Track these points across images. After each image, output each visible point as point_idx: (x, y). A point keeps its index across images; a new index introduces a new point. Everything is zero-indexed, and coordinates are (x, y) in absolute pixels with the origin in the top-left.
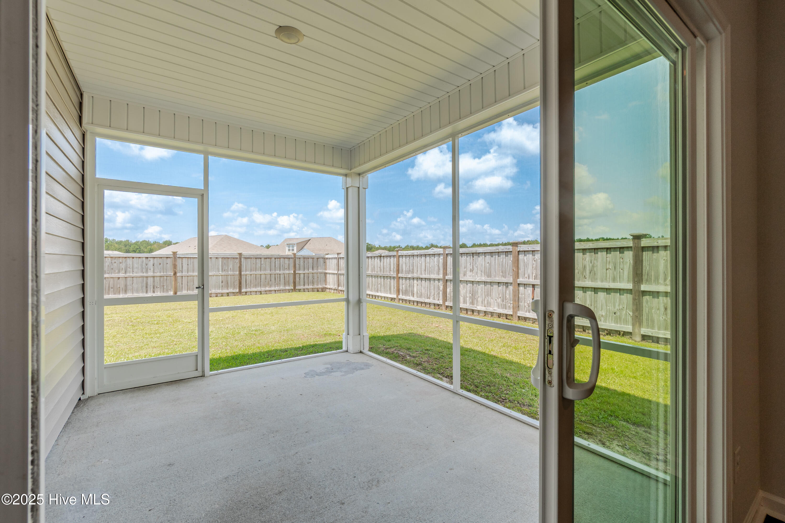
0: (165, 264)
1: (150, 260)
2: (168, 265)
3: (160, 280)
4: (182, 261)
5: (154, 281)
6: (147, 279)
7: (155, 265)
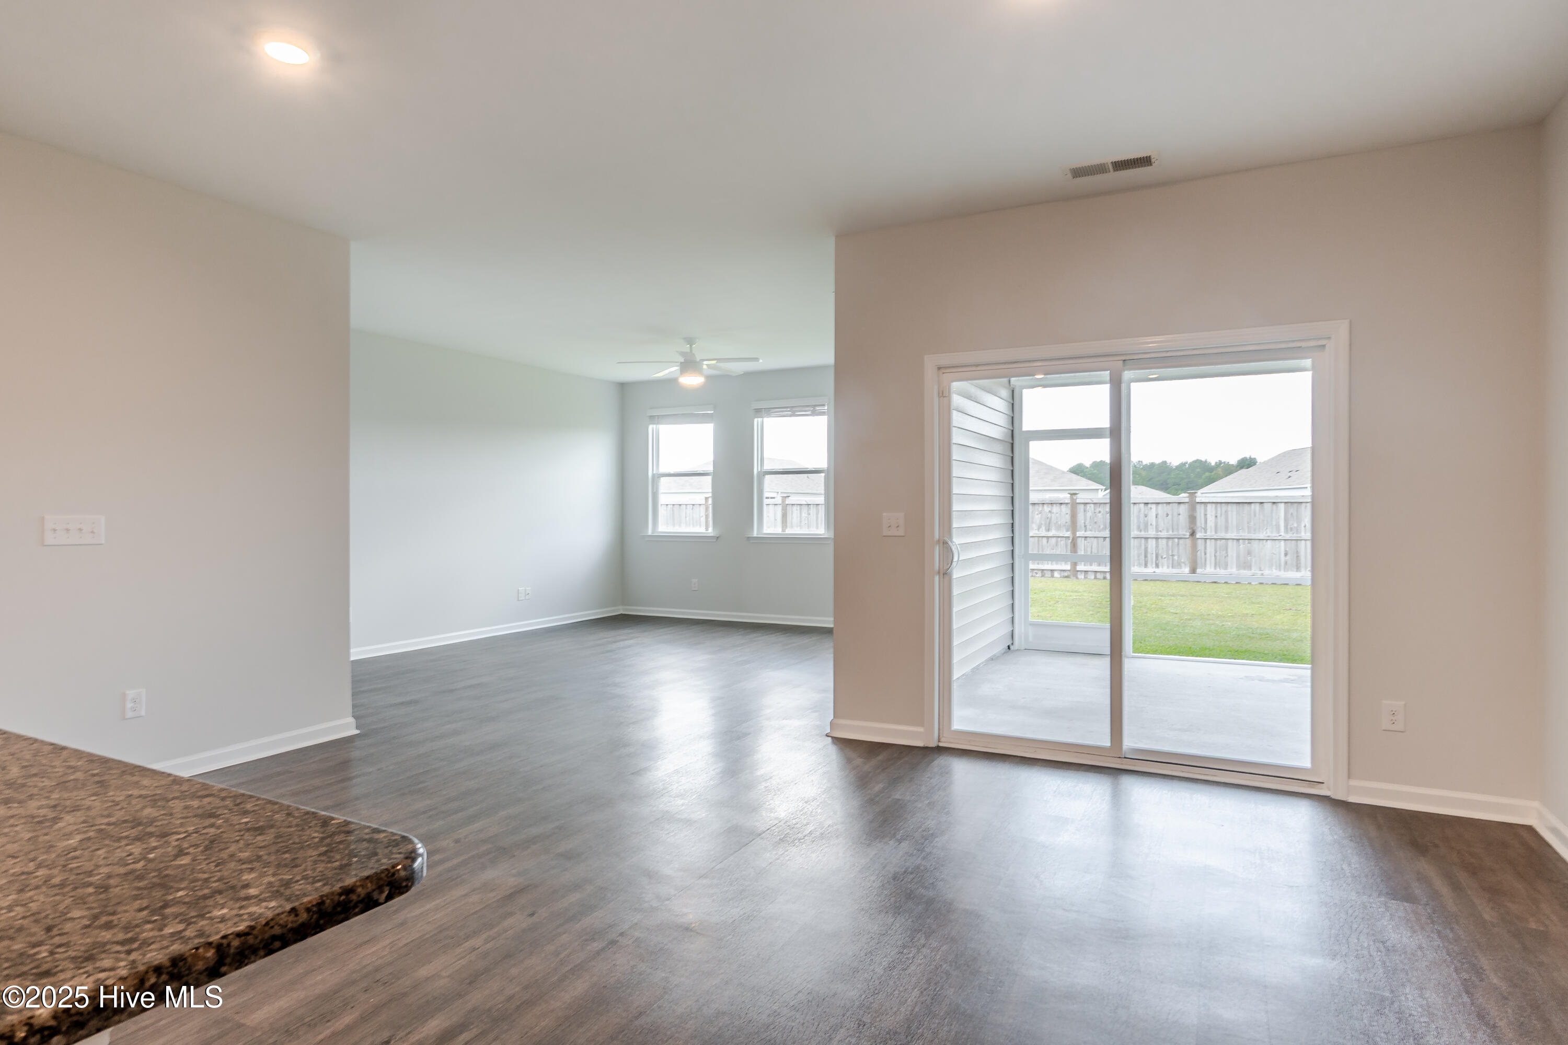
0: (1175, 514)
1: (1151, 508)
2: (1180, 516)
3: (1167, 545)
4: (1206, 510)
5: (1157, 547)
6: (1147, 543)
7: (1159, 516)
